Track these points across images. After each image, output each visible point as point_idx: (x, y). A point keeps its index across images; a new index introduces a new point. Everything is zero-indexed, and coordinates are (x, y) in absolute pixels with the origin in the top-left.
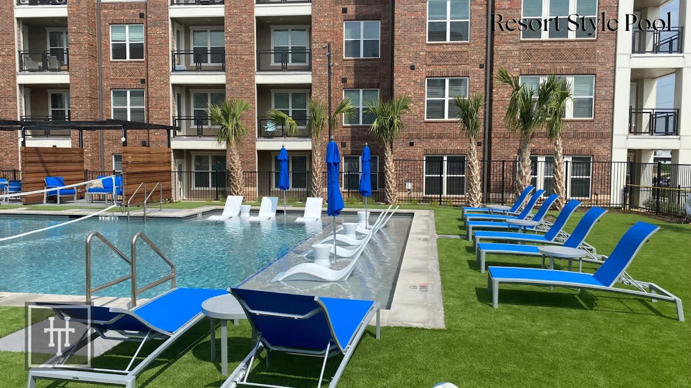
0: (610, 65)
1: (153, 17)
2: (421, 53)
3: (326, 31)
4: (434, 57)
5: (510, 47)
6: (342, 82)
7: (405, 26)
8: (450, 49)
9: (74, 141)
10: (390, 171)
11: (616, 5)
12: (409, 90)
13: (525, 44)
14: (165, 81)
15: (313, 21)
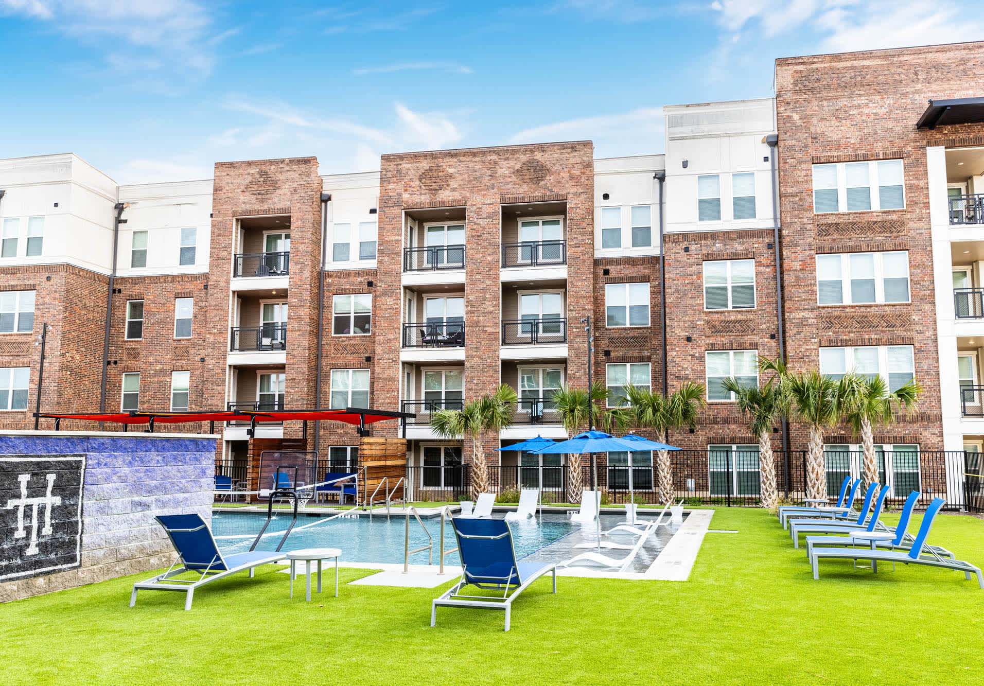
0: (930, 333)
1: (383, 286)
2: (698, 323)
3: (584, 297)
4: (714, 327)
5: (806, 314)
6: (605, 356)
7: (678, 291)
8: (732, 317)
9: (286, 431)
10: (664, 464)
11: (930, 264)
12: (685, 366)
13: (823, 311)
14: (394, 359)
15: (569, 285)
